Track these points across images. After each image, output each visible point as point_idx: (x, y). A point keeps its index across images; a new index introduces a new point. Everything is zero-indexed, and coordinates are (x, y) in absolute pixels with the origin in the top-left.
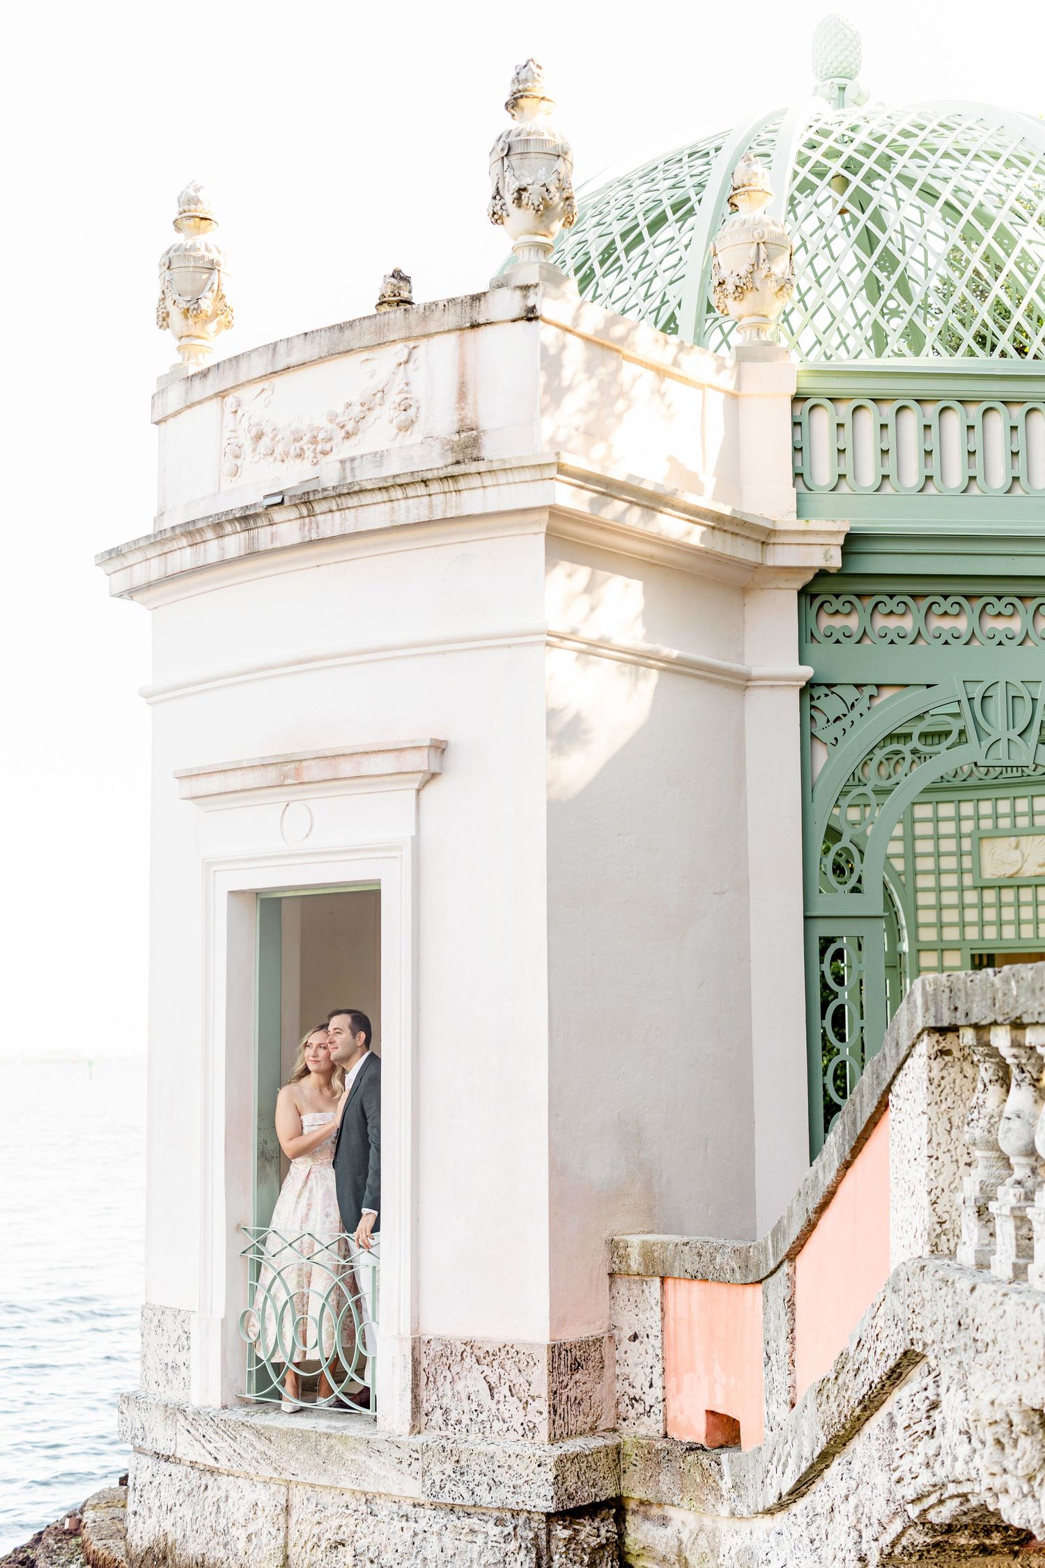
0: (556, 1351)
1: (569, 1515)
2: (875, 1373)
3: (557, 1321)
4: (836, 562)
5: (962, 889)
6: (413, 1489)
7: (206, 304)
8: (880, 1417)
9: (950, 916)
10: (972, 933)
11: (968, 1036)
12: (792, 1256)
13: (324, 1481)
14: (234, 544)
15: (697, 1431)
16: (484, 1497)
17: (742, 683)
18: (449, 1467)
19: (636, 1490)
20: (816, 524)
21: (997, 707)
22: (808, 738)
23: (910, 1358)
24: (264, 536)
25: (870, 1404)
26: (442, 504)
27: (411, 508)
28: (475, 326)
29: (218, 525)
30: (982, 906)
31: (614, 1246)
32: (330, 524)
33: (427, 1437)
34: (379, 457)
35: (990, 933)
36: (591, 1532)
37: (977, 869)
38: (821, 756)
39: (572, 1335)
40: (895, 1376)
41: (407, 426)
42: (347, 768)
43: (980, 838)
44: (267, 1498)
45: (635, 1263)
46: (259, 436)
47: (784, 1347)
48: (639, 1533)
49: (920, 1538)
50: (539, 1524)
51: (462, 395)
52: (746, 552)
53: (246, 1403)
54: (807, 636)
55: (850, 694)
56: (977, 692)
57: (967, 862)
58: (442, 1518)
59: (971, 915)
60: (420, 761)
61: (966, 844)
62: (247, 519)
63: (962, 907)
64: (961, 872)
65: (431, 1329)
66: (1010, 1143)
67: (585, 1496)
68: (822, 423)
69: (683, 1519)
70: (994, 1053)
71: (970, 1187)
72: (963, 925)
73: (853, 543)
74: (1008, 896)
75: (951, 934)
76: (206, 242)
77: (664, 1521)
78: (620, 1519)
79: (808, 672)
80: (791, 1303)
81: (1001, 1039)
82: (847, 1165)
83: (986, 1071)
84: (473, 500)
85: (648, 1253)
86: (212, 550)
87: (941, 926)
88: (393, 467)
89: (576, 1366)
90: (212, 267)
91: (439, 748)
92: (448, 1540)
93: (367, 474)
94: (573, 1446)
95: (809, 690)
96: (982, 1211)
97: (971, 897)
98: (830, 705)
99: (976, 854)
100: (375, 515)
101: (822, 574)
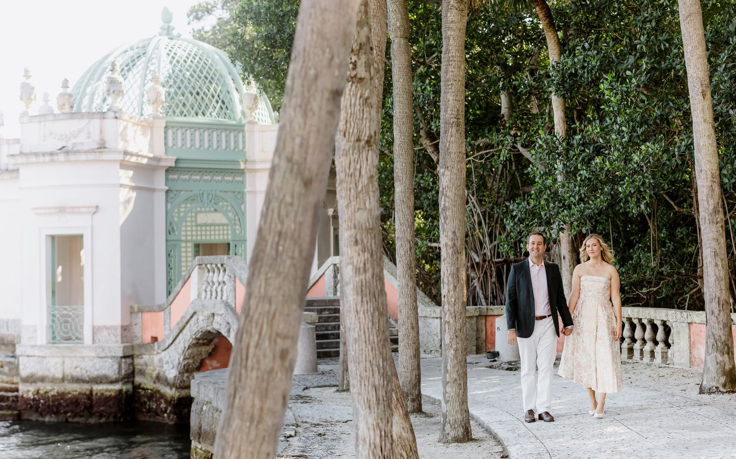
0: (122, 327)
1: (125, 357)
2: (188, 317)
3: (122, 320)
4: (173, 165)
5: (192, 226)
6: (93, 354)
7: (33, 97)
8: (189, 325)
9: (189, 233)
10: (194, 238)
11: (204, 266)
12: (170, 304)
13: (73, 355)
14: (47, 158)
15: (149, 340)
16: (109, 354)
17: (153, 190)
18: (101, 350)
19: (136, 353)
20: (170, 157)
21: (205, 195)
22: (167, 202)
23: (195, 313)
24: (55, 158)
25: (187, 323)
26: (98, 156)
27: (92, 157)
28: (104, 118)
29: (44, 154)
30: (197, 231)
31: (132, 307)
32: (72, 157)
33: (95, 345)
34: (82, 144)
35: (199, 238)
36: (129, 361)
37: (196, 221)
38: (169, 206)
39: (125, 324)
40: (192, 317)
41: (89, 137)
42: (76, 210)
43: (197, 213)
44: (59, 360)
45: (136, 310)
46: (51, 134)
47: (168, 320)
48: (137, 361)
49: (195, 341)
50: (119, 359)
51: (101, 132)
52: (155, 163)
53: (50, 343)
54: (167, 179)
55: (175, 192)
56: (201, 192)
57: (193, 219)
58: (99, 360)
59: (194, 233)
60: (94, 210)
61: (193, 214)
62: (52, 154)
63: (192, 231)
64: (192, 221)
65: (97, 324)
66: (210, 280)
67: (128, 354)
68: (170, 132)
69: (146, 358)
70: (208, 268)
71: (204, 287)
72: (192, 235)
73: (177, 161)
74: (204, 228)
75: (189, 238)
76: (31, 82)
77: (142, 358)
78: (133, 359)
79: (167, 188)
80: (170, 313)
81: (209, 266)
82: (182, 287)
83: (206, 271)
84: (105, 157)
85: (139, 308)
86: (41, 159)
87: (186, 236)
88: (86, 148)
89: (125, 330)
90: (33, 88)
91: (97, 207)
92: (101, 363)
93: (79, 148)
94: (125, 344)
95: (167, 192)
96: (206, 291)
97: (194, 228)
98: (171, 195)
99: (196, 217)
100: (83, 157)
101: (170, 167)
